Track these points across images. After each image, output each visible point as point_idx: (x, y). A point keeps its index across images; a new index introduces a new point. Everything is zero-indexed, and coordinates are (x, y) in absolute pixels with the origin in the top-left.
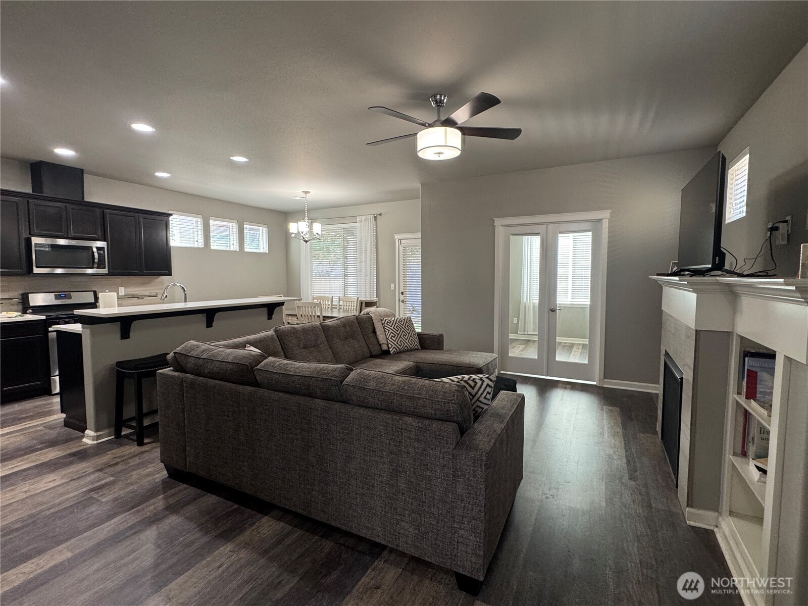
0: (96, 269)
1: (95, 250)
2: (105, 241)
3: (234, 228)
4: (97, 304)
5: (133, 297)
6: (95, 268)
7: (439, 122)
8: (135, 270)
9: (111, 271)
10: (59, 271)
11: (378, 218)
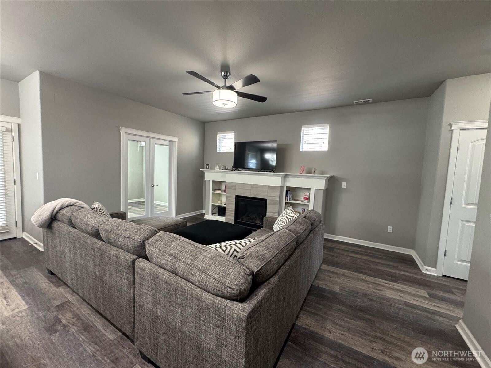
7: (226, 87)
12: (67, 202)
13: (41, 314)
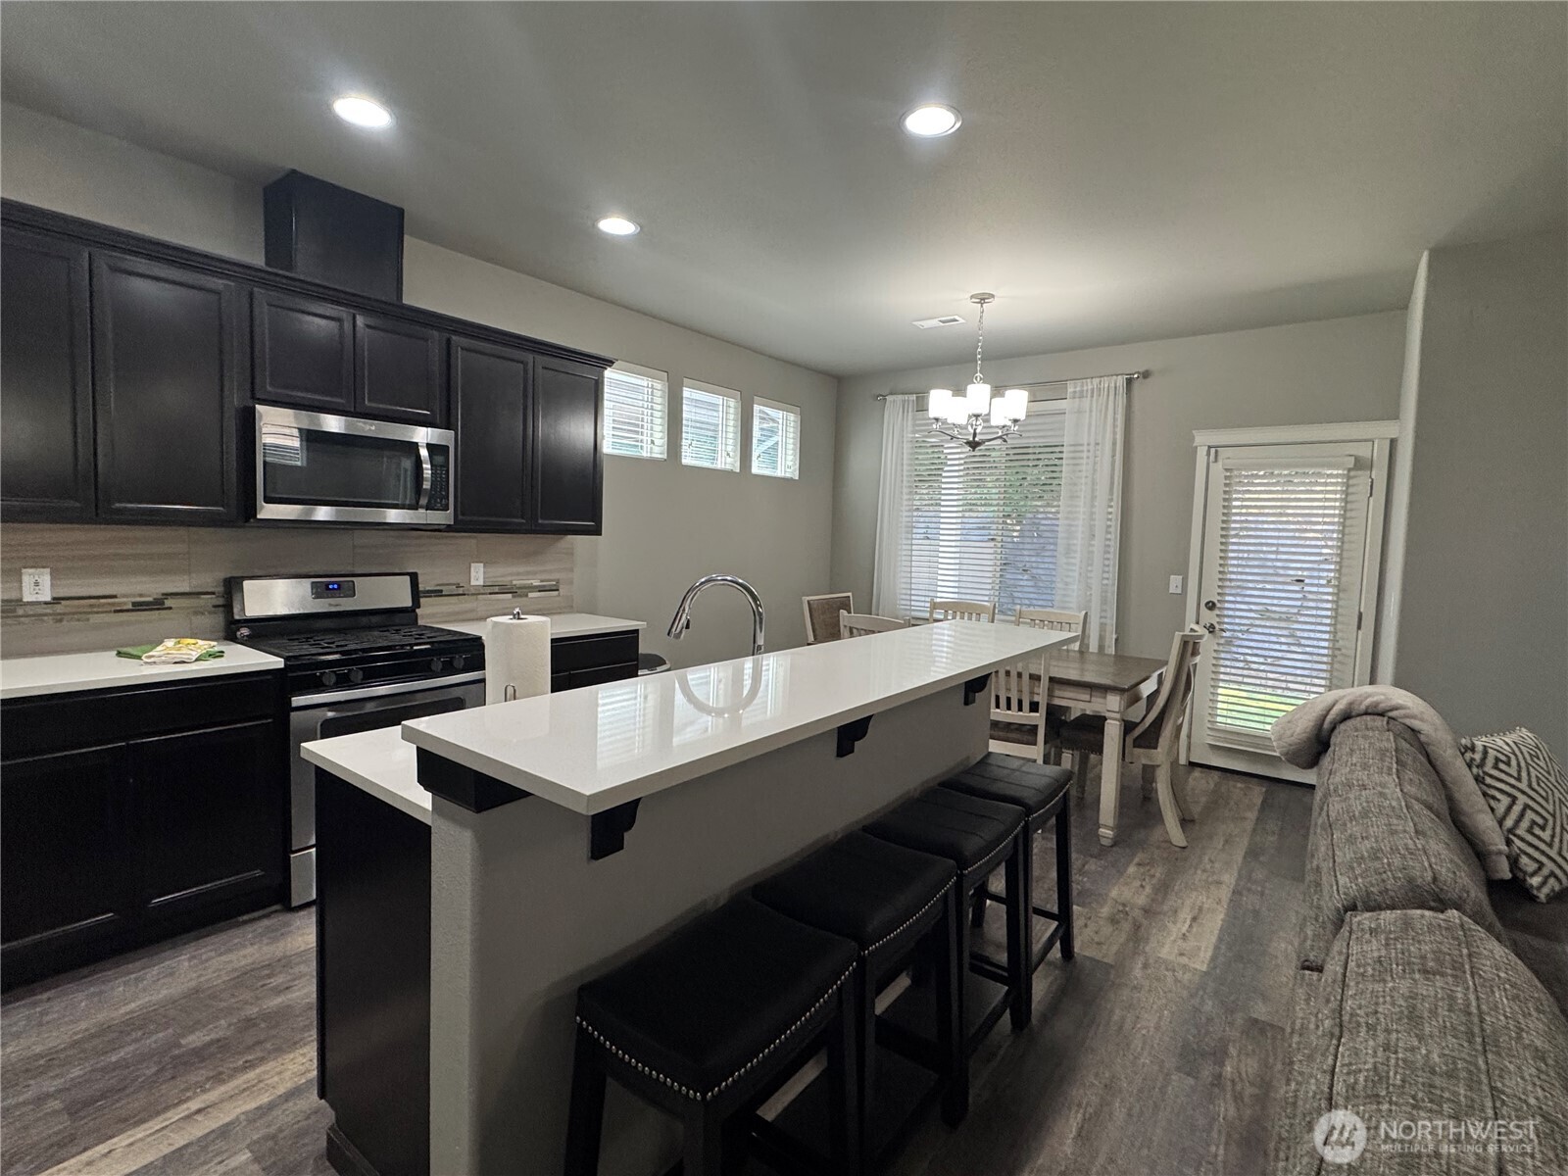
0: (423, 511)
1: (424, 453)
2: (448, 428)
3: (732, 410)
4: (417, 610)
5: (504, 590)
6: (422, 507)
8: (517, 517)
9: (460, 517)
10: (323, 513)
11: (1136, 385)
12: (1366, 698)
13: (1209, 1006)
